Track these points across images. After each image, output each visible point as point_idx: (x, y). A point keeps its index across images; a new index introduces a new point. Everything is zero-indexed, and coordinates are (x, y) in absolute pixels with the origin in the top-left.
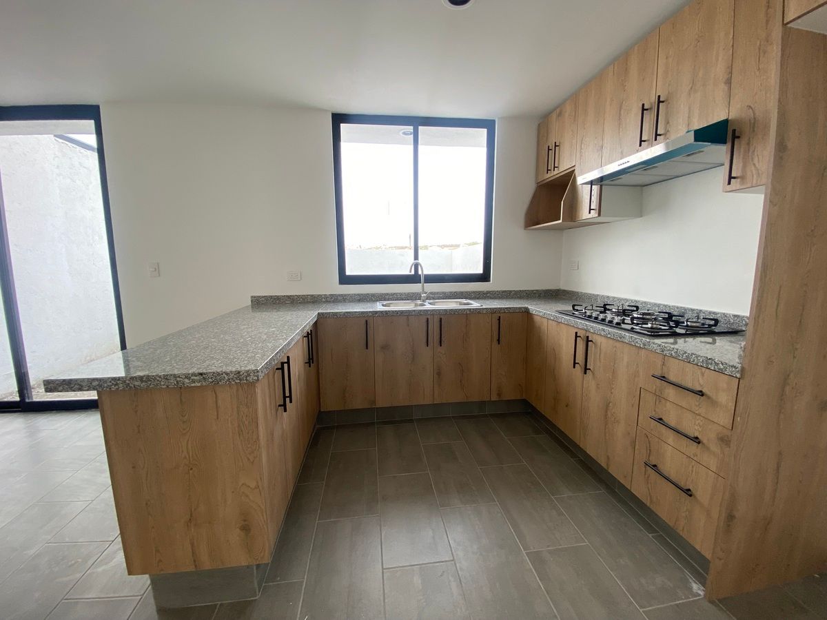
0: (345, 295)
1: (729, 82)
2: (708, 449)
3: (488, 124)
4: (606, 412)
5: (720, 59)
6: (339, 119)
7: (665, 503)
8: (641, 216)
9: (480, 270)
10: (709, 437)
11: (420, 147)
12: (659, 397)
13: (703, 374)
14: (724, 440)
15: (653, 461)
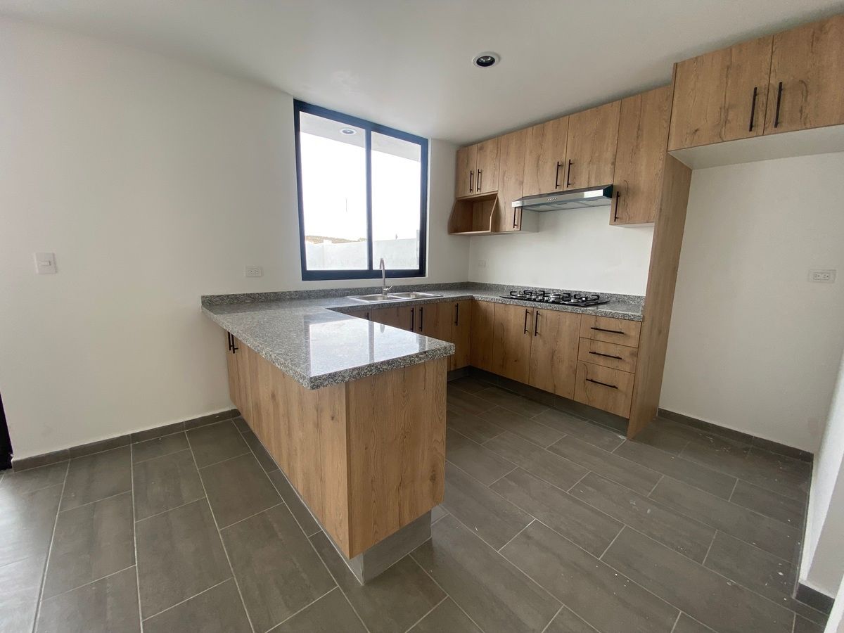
0: (310, 291)
1: (614, 164)
2: (625, 361)
3: (423, 142)
4: (553, 357)
5: (609, 149)
6: (300, 106)
7: (598, 398)
8: (538, 232)
9: (416, 267)
10: (625, 354)
11: (373, 153)
12: (593, 340)
13: (621, 323)
14: (635, 355)
15: (589, 378)
